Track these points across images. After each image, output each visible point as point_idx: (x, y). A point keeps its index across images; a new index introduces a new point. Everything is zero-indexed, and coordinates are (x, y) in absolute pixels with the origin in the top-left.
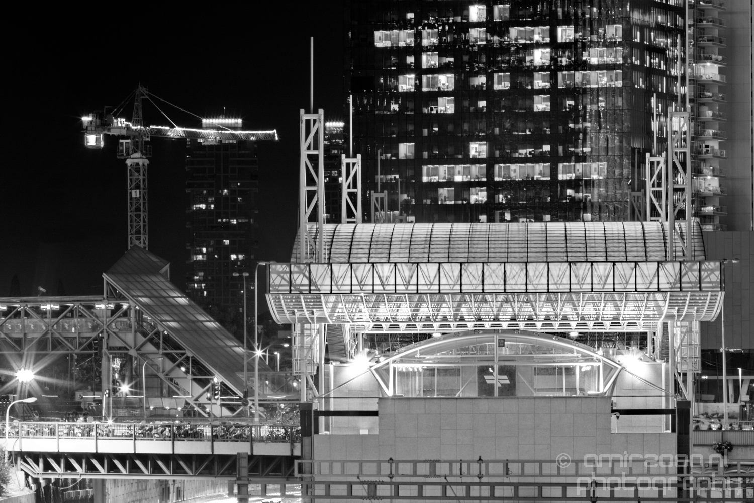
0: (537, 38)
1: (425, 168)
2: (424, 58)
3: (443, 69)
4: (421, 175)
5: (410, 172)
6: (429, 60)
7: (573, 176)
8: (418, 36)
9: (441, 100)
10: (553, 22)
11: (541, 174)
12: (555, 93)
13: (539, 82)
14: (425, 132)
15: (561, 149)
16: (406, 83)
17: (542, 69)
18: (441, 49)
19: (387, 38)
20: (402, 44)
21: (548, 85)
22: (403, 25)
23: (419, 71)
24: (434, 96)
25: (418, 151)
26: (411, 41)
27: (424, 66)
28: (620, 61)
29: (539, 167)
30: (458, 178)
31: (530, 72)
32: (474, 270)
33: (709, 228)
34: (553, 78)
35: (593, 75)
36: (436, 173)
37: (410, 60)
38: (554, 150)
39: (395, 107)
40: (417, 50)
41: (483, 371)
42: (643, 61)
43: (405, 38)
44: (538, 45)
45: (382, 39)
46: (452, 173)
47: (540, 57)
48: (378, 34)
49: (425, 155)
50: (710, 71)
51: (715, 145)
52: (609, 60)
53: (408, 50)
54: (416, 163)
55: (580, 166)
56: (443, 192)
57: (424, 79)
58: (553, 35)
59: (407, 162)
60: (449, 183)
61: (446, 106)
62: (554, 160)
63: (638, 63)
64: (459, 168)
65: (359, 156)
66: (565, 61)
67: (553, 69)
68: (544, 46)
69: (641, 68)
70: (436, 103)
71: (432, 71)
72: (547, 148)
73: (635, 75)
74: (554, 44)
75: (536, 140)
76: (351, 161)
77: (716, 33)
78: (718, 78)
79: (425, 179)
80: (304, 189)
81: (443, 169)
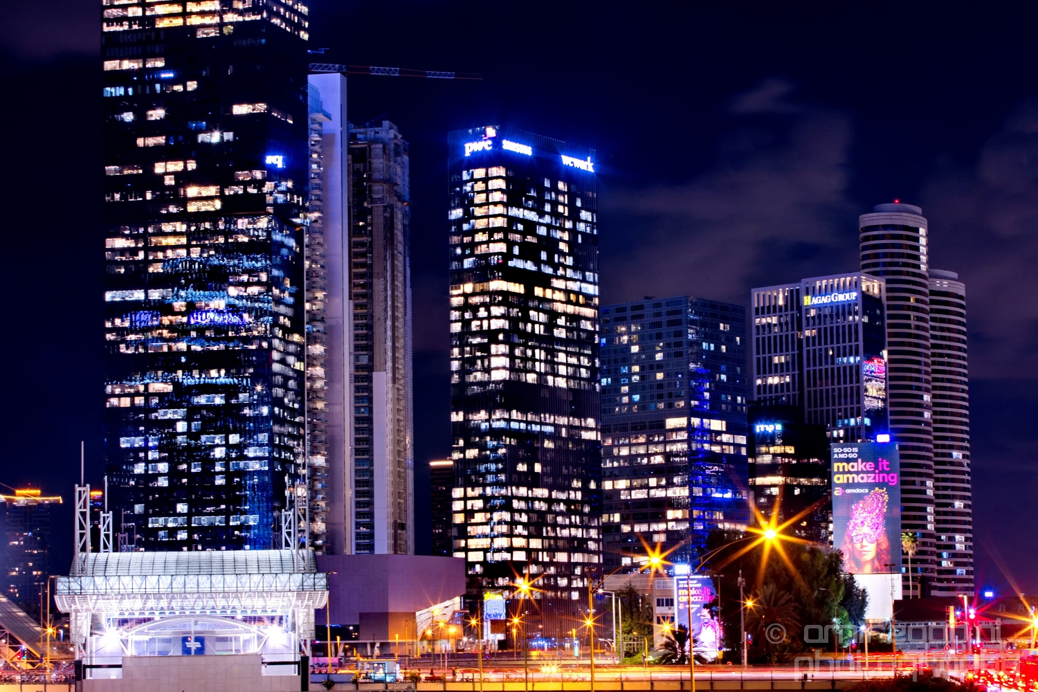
0: (217, 441)
1: (150, 519)
2: (150, 454)
3: (161, 460)
4: (148, 523)
5: (141, 522)
6: (152, 455)
7: (239, 523)
8: (146, 441)
9: (160, 479)
10: (227, 433)
11: (220, 522)
12: (228, 475)
13: (218, 468)
14: (151, 497)
15: (231, 507)
16: (139, 469)
17: (220, 459)
18: (160, 448)
19: (128, 442)
20: (136, 445)
21: (224, 469)
22: (138, 434)
23: (147, 462)
24: (156, 476)
25: (146, 509)
26: (142, 443)
27: (150, 458)
28: (267, 455)
29: (218, 518)
30: (170, 525)
31: (214, 461)
32: (180, 579)
33: (319, 553)
34: (227, 466)
35: (251, 463)
36: (157, 522)
37: (142, 455)
38: (227, 507)
39: (132, 483)
40: (146, 449)
41: (185, 640)
42: (280, 455)
43: (138, 442)
44: (218, 446)
45: (124, 443)
46: (166, 521)
47: (219, 453)
48: (122, 439)
49: (151, 511)
50: (319, 460)
51: (323, 504)
52: (260, 454)
53: (140, 449)
54: (144, 518)
55: (243, 518)
56: (162, 533)
57: (150, 466)
58: (227, 439)
59: (140, 515)
60: (165, 528)
61: (163, 482)
62: (227, 513)
63: (277, 456)
64: (171, 519)
65: (111, 512)
66: (234, 455)
67: (227, 460)
68: (222, 446)
69: (279, 459)
70: (157, 480)
71: (155, 461)
72: (223, 507)
73: (276, 463)
74: (228, 446)
75: (216, 503)
76: (106, 515)
77: (323, 438)
78: (324, 465)
79: (150, 526)
80: (78, 532)
81: (161, 520)
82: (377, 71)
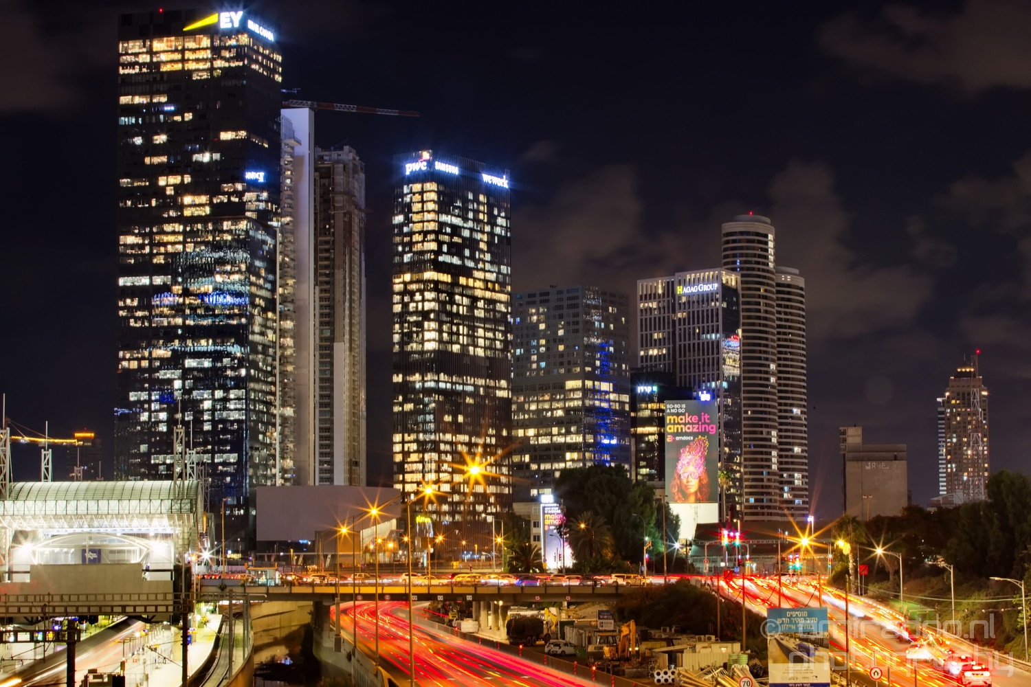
0: (206, 396)
1: (152, 457)
2: (153, 405)
3: (161, 410)
4: (150, 459)
5: (145, 459)
6: (155, 406)
7: (222, 460)
8: (150, 395)
9: (160, 425)
10: (214, 389)
11: (207, 459)
12: (214, 422)
13: (206, 417)
14: (153, 440)
15: (216, 448)
16: (144, 417)
17: (208, 410)
18: (161, 401)
19: (136, 395)
20: (142, 399)
21: (210, 418)
22: (143, 390)
23: (149, 410)
24: (158, 423)
25: (149, 448)
26: (146, 397)
27: (153, 409)
28: (244, 407)
29: (206, 456)
30: (168, 461)
31: (202, 412)
33: (288, 484)
34: (213, 415)
35: (232, 413)
36: (158, 459)
37: (146, 406)
38: (213, 448)
39: (139, 428)
40: (149, 401)
42: (255, 407)
43: (144, 396)
44: (206, 399)
45: (133, 397)
46: (165, 458)
47: (207, 405)
48: (131, 394)
49: (153, 450)
50: (289, 412)
51: (291, 446)
52: (239, 406)
53: (145, 402)
54: (148, 455)
55: (225, 456)
56: (161, 468)
57: (153, 415)
58: (213, 395)
59: (144, 454)
60: (164, 463)
61: (163, 428)
62: (213, 452)
63: (252, 408)
64: (169, 456)
65: (50, 450)
66: (218, 407)
67: (213, 410)
68: (209, 399)
69: (254, 410)
70: (158, 426)
71: (156, 411)
72: (210, 447)
73: (251, 413)
74: (214, 400)
75: (205, 444)
76: (46, 452)
77: (292, 394)
78: (292, 415)
79: (152, 462)
81: (161, 457)
82: (340, 108)
